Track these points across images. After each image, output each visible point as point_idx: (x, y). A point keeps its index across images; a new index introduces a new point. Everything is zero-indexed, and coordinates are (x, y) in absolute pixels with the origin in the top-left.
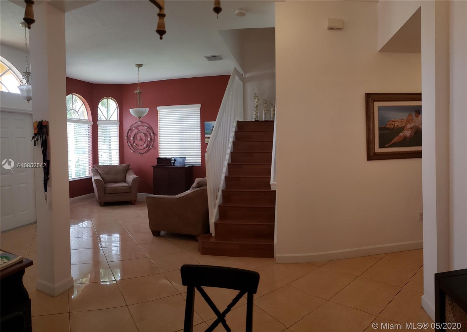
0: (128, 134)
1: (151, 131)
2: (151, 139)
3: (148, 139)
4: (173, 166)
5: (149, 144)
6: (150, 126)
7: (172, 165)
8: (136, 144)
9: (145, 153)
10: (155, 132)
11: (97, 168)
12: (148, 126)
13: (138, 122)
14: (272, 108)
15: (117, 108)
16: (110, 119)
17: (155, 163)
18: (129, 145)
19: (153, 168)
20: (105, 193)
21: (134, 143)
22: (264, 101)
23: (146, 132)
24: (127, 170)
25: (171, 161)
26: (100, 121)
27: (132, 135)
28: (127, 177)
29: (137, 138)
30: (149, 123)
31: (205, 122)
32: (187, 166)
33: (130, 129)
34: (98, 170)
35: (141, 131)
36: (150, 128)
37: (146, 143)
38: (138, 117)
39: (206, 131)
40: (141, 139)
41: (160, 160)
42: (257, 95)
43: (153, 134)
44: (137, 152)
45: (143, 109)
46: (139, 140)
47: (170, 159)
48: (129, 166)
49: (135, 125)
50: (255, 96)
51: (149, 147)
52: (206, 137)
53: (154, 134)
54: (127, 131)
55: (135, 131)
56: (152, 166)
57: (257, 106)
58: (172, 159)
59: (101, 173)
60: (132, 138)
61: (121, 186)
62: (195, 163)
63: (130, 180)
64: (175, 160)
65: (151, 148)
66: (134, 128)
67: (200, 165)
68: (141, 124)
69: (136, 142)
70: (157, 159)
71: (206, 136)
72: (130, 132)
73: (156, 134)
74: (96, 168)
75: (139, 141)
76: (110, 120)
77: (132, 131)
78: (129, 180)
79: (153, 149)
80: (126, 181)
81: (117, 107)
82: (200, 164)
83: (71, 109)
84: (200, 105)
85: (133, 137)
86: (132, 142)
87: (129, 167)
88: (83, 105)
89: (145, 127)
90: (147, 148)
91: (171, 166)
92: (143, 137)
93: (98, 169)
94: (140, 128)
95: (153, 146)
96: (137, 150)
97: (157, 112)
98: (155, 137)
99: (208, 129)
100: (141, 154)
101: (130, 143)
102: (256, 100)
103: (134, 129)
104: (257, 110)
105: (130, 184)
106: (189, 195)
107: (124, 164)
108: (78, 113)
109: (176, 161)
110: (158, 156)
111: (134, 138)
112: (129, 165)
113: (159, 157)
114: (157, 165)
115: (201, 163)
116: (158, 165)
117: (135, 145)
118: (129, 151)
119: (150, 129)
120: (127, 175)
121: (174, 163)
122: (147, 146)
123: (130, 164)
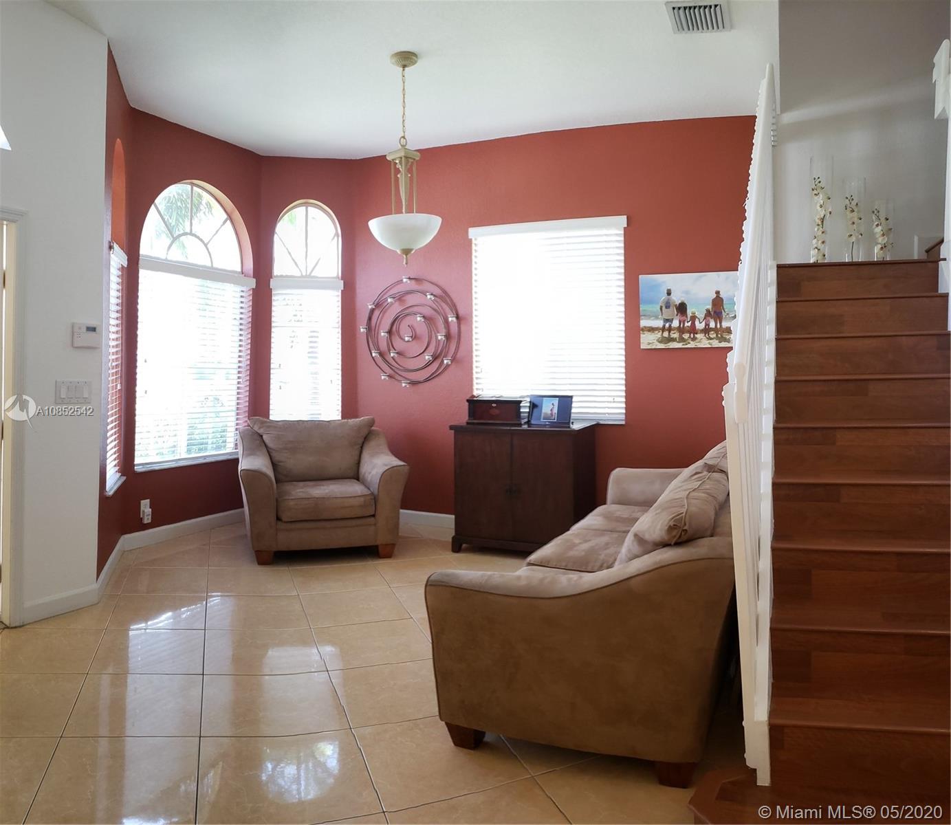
0: (370, 319)
1: (447, 309)
2: (448, 337)
3: (436, 337)
4: (525, 427)
5: (441, 351)
6: (445, 292)
7: (523, 422)
8: (397, 353)
9: (427, 380)
10: (461, 313)
11: (260, 428)
12: (438, 291)
13: (405, 280)
14: (877, 225)
15: (336, 238)
16: (312, 271)
17: (462, 417)
18: (374, 355)
19: (453, 431)
20: (278, 519)
21: (389, 350)
22: (847, 202)
23: (433, 312)
24: (365, 438)
25: (520, 407)
26: (277, 276)
27: (383, 322)
28: (363, 462)
29: (401, 333)
30: (441, 283)
31: (640, 276)
32: (576, 426)
33: (378, 305)
34: (262, 436)
35: (415, 309)
36: (444, 297)
37: (432, 349)
38: (399, 252)
39: (642, 307)
40: (415, 337)
41: (479, 407)
42: (822, 185)
43: (454, 319)
44: (399, 378)
45: (420, 219)
46: (407, 339)
47: (517, 403)
48: (371, 427)
49: (393, 291)
50: (817, 188)
51: (443, 361)
52: (645, 327)
53: (458, 317)
54: (368, 312)
55: (396, 309)
56: (451, 428)
57: (822, 220)
58: (521, 402)
59: (270, 445)
60: (382, 334)
61: (339, 495)
62: (605, 414)
63: (374, 472)
64: (534, 406)
65: (448, 366)
66: (389, 300)
67: (623, 423)
68: (413, 285)
69: (398, 343)
70: (468, 401)
71: (644, 323)
72: (377, 313)
73: (463, 319)
74: (256, 428)
75: (408, 341)
76: (313, 274)
77: (384, 312)
78: (370, 473)
79: (453, 367)
80: (361, 476)
81: (337, 234)
82: (623, 417)
83: (185, 234)
84: (622, 220)
85: (387, 327)
86: (383, 345)
87: (373, 428)
88: (229, 222)
89: (429, 297)
90: (436, 365)
91: (520, 425)
92: (422, 329)
93: (261, 431)
94: (411, 300)
95: (454, 359)
96: (400, 373)
97: (468, 244)
98: (463, 328)
99: (651, 302)
100: (414, 383)
101: (378, 349)
102: (820, 199)
103: (392, 304)
104: (823, 233)
105: (375, 488)
106: (633, 581)
107: (356, 417)
108: (208, 246)
109: (535, 410)
110: (472, 390)
111: (390, 332)
112: (372, 423)
113: (474, 396)
114: (468, 423)
115: (626, 414)
116: (470, 421)
117: (392, 355)
118: (374, 378)
119: (447, 304)
120: (366, 456)
121: (530, 414)
122: (435, 357)
123: (376, 419)
